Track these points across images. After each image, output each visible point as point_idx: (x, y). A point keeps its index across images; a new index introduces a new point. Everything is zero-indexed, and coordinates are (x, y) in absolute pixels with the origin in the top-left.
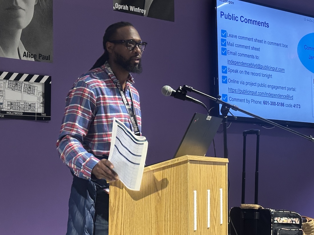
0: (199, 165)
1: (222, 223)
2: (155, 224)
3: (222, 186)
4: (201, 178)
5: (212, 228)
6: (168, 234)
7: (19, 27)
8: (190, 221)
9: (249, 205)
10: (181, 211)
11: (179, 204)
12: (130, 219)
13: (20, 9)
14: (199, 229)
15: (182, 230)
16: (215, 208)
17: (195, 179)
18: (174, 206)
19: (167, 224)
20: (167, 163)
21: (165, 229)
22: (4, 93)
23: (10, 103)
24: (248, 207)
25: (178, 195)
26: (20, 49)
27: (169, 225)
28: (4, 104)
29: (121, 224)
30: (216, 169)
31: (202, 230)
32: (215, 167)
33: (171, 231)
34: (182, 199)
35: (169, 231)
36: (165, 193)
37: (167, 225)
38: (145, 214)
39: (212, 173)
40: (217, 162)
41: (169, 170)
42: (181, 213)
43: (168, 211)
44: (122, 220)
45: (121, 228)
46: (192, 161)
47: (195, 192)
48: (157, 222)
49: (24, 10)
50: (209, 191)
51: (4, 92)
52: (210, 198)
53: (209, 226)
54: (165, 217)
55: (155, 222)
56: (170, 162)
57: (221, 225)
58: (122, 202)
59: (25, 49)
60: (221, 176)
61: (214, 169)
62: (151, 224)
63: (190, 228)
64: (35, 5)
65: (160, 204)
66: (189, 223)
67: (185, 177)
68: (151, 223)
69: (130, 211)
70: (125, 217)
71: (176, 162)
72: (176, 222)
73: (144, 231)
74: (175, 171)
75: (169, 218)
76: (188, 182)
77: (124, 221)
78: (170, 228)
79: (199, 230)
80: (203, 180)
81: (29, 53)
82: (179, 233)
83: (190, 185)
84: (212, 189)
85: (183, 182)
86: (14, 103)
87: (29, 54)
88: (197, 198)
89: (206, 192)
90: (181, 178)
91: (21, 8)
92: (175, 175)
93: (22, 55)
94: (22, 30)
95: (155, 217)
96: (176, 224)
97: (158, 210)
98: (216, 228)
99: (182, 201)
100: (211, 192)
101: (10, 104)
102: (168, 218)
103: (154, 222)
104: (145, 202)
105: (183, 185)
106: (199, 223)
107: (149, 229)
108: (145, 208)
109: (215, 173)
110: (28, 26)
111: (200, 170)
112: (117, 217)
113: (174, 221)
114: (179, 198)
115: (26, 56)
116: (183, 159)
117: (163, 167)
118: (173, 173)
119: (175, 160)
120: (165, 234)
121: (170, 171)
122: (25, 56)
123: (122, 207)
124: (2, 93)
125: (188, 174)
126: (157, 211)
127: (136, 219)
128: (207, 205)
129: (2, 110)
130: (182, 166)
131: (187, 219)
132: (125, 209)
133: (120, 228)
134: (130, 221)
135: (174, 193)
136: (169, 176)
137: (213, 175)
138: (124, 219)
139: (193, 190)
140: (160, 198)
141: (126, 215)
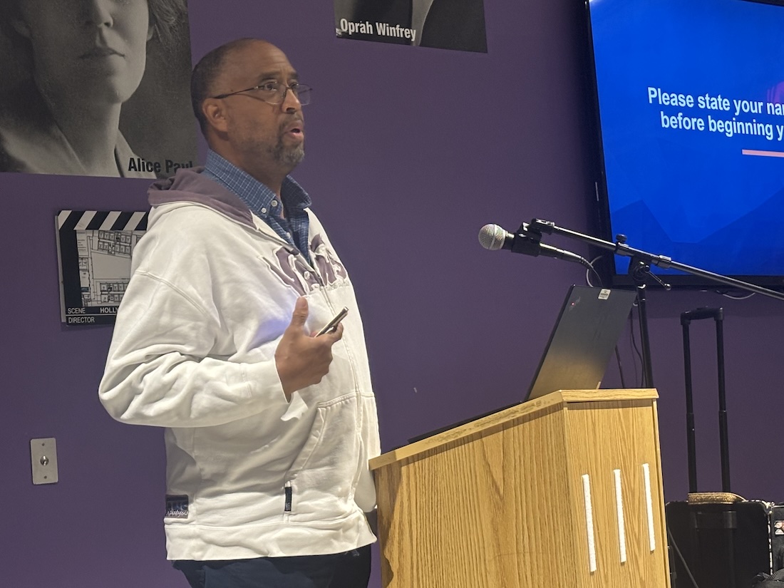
0: (589, 411)
1: (653, 547)
2: (493, 562)
3: (646, 456)
4: (598, 444)
5: (632, 562)
6: (527, 584)
7: (113, 98)
8: (579, 551)
9: (709, 494)
10: (556, 528)
11: (548, 511)
12: (431, 553)
13: (111, 54)
14: (601, 566)
15: (562, 572)
16: (634, 513)
17: (584, 447)
18: (538, 515)
19: (524, 561)
20: (512, 413)
21: (521, 575)
22: (90, 264)
23: (105, 286)
24: (706, 499)
25: (546, 490)
26: (118, 150)
27: (528, 563)
28: (92, 291)
29: (412, 568)
30: (631, 417)
31: (609, 568)
32: (628, 412)
33: (536, 577)
34: (556, 499)
35: (529, 576)
36: (513, 487)
37: (525, 564)
38: (469, 539)
39: (622, 427)
40: (632, 400)
41: (518, 429)
42: (556, 533)
43: (523, 531)
44: (412, 558)
45: (412, 577)
46: (573, 405)
47: (586, 478)
48: (499, 557)
49: (123, 56)
50: (617, 472)
51: (90, 259)
52: (620, 489)
53: (624, 559)
54: (517, 543)
55: (495, 558)
56: (519, 410)
57: (652, 552)
58: (410, 514)
59: (131, 151)
60: (644, 434)
61: (624, 418)
62: (485, 564)
63: (581, 568)
64: (147, 43)
65: (503, 512)
66: (577, 553)
67: (560, 444)
68: (485, 560)
69: (430, 535)
70: (419, 550)
71: (535, 409)
72: (544, 556)
73: (468, 581)
74: (533, 430)
75: (527, 546)
76: (568, 455)
77: (418, 561)
78: (532, 570)
79: (602, 570)
80: (602, 448)
81: (141, 161)
82: (556, 581)
83: (571, 462)
84: (625, 467)
85: (554, 455)
86: (115, 285)
87: (143, 163)
88: (592, 492)
89: (612, 477)
90: (550, 447)
91: (115, 52)
92: (533, 441)
93: (125, 166)
94: (122, 106)
95: (493, 546)
96: (545, 559)
97: (499, 527)
98: (641, 562)
99: (556, 502)
100: (622, 476)
101: (105, 289)
102: (524, 547)
103: (492, 557)
104: (466, 511)
105: (555, 465)
106: (599, 554)
107: (482, 575)
108: (467, 526)
109: (627, 427)
110: (135, 94)
111: (594, 424)
112: (401, 551)
113: (540, 553)
114: (549, 494)
115: (135, 167)
116: (552, 400)
117: (503, 424)
118: (530, 436)
119: (533, 405)
120: (522, 586)
121: (521, 432)
122: (133, 170)
123: (411, 525)
124: (85, 263)
125: (566, 436)
126: (496, 531)
127: (447, 553)
128: (615, 506)
129: (89, 304)
130: (550, 417)
131: (572, 545)
132: (419, 531)
133: (409, 577)
134: (431, 560)
135: (536, 483)
136: (519, 444)
137: (624, 434)
138: (417, 555)
139: (581, 475)
140: (502, 499)
141: (422, 544)
